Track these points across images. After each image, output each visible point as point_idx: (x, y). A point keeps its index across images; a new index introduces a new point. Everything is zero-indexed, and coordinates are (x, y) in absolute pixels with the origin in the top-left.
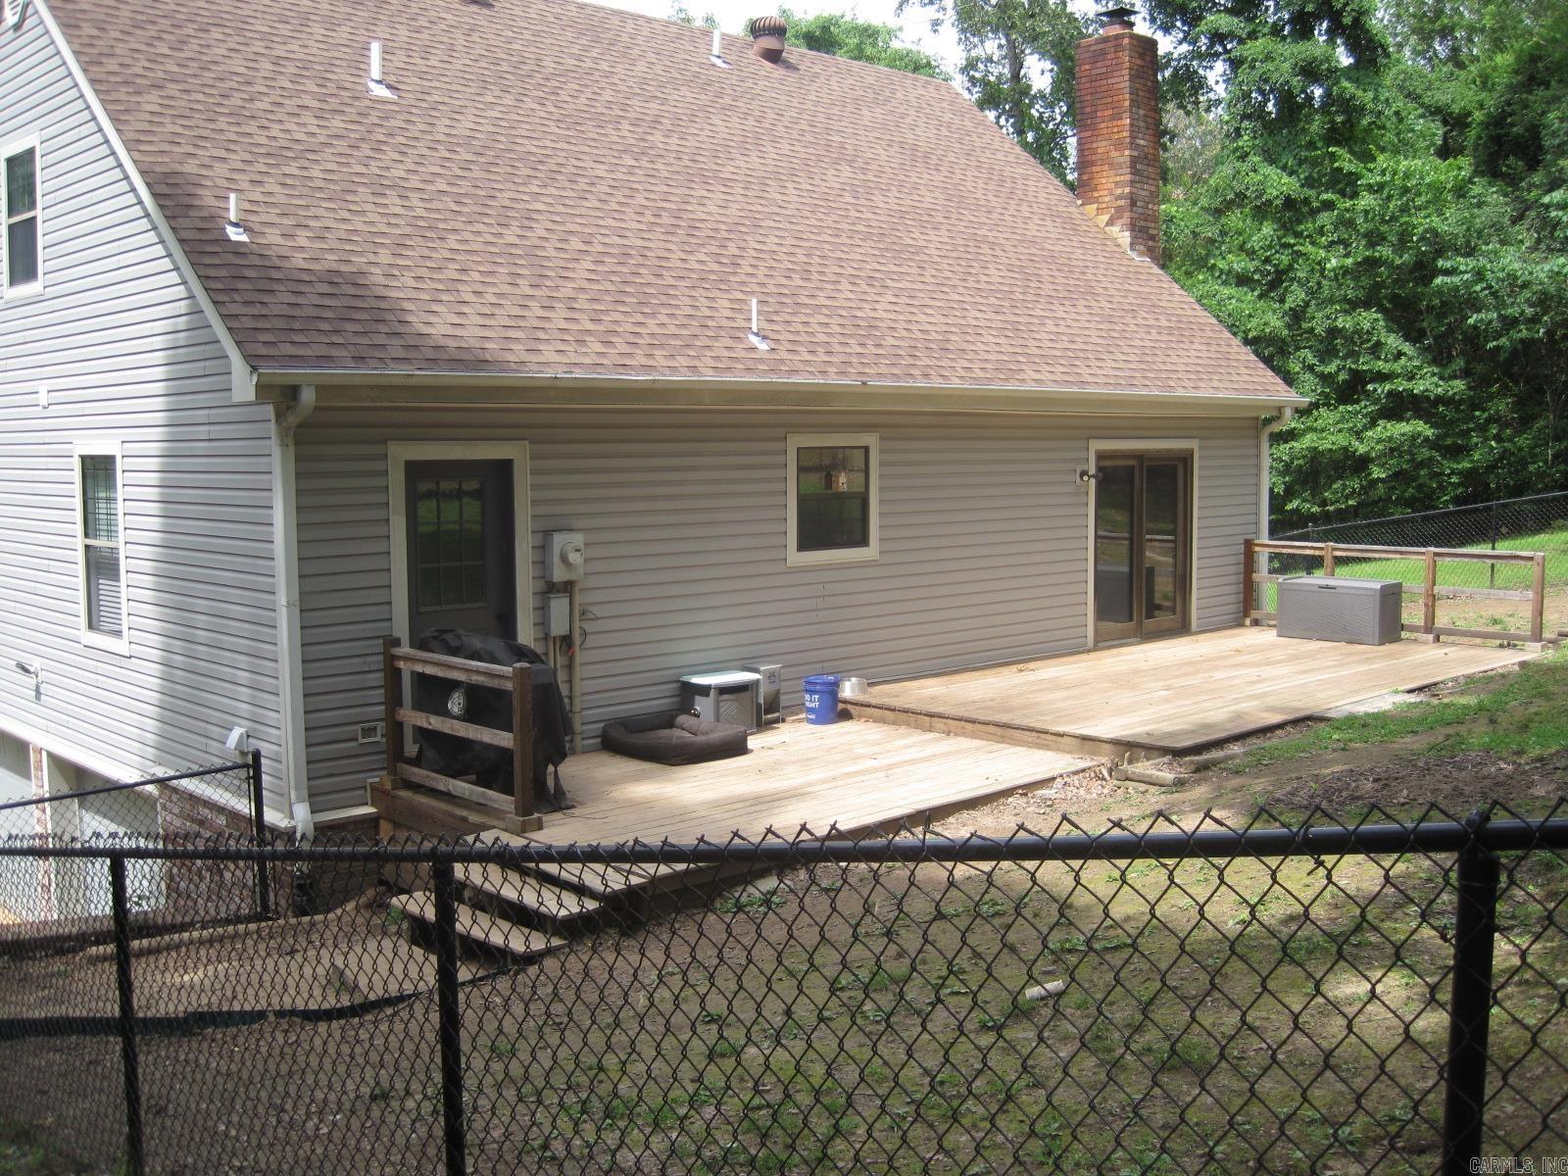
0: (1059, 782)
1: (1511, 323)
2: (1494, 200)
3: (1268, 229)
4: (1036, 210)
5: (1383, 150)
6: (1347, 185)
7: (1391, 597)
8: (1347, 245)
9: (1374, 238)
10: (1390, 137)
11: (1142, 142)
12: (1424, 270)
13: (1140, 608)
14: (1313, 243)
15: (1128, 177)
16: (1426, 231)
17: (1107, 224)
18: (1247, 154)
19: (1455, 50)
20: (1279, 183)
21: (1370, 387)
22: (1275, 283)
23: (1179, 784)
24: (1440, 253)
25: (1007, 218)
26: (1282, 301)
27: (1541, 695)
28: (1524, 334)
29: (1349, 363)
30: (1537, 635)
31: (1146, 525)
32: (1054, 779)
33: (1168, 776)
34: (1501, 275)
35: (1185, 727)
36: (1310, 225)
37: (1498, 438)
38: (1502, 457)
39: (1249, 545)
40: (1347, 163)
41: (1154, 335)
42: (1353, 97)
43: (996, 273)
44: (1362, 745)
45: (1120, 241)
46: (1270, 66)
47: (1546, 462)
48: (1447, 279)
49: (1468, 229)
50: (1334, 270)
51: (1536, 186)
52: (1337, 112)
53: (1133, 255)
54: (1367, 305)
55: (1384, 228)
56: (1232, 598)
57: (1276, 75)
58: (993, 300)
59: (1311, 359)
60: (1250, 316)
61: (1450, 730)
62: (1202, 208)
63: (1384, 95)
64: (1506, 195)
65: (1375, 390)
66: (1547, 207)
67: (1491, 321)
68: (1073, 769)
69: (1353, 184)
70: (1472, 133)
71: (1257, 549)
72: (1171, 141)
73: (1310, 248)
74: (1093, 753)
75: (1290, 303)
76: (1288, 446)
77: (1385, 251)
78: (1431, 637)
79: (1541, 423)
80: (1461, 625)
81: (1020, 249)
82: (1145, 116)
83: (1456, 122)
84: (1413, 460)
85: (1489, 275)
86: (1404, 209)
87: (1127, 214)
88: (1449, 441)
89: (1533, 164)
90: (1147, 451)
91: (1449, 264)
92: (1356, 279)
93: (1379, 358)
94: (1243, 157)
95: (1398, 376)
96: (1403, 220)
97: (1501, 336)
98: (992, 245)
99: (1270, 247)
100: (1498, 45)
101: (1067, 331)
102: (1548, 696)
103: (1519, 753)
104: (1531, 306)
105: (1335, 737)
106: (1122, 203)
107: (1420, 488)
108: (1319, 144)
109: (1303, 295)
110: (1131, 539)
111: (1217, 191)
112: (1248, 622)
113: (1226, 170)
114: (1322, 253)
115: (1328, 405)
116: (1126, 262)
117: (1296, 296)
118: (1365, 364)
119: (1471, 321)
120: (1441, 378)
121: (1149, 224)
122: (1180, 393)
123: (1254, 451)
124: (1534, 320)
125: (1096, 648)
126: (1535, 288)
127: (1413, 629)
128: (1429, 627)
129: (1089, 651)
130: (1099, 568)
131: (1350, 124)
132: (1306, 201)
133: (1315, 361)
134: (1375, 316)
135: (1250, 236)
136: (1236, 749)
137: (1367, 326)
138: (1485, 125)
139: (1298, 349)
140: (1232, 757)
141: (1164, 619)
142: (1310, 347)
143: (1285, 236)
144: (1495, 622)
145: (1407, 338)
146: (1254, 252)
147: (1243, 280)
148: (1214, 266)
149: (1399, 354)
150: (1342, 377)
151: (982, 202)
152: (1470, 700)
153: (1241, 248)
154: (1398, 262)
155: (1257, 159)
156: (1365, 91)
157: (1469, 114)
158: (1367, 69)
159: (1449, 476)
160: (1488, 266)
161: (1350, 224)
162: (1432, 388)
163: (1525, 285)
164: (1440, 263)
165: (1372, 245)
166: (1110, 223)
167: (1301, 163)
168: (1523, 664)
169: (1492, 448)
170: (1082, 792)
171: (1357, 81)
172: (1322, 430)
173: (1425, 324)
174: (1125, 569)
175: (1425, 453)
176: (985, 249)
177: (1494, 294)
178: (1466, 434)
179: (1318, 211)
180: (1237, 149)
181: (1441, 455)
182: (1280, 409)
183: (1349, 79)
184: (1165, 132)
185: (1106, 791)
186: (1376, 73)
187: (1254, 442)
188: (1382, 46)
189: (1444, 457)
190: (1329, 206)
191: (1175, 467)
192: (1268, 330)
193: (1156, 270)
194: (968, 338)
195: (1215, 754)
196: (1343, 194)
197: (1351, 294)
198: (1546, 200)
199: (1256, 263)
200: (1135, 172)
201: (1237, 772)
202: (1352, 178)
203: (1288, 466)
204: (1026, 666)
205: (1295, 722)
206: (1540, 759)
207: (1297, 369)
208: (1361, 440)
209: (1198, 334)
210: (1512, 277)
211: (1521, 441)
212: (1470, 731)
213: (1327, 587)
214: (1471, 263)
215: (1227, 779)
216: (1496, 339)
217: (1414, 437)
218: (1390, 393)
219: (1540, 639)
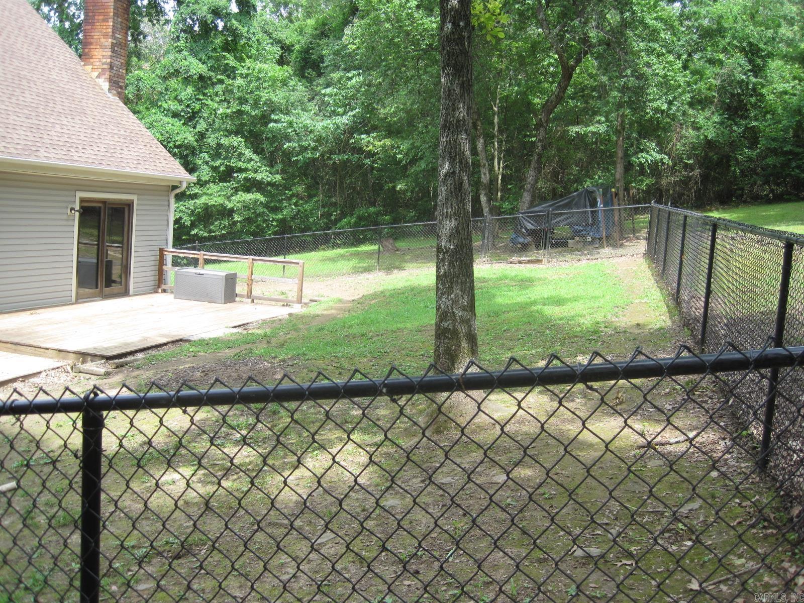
0: (43, 375)
1: (304, 149)
2: (300, 89)
3: (190, 90)
4: (57, 64)
5: (249, 57)
6: (230, 72)
7: (231, 280)
8: (229, 102)
9: (242, 101)
10: (253, 51)
11: (118, 36)
12: (265, 119)
13: (102, 281)
14: (212, 100)
15: (110, 54)
16: (267, 100)
17: (97, 77)
18: (182, 50)
19: (290, 14)
20: (197, 67)
21: (235, 175)
22: (191, 118)
23: (107, 374)
24: (273, 111)
25: (40, 67)
26: (194, 128)
27: (295, 330)
28: (310, 155)
29: (226, 162)
30: (300, 301)
31: (106, 238)
32: (40, 372)
33: (102, 370)
34: (300, 125)
35: (116, 344)
36: (211, 90)
37: (296, 204)
38: (297, 214)
39: (161, 251)
40: (231, 61)
41: (116, 139)
42: (237, 29)
43: (29, 96)
44: (205, 354)
45: (103, 87)
46: (197, 7)
47: (317, 217)
48: (275, 125)
49: (287, 102)
50: (221, 114)
51: (321, 85)
52: (228, 35)
53: (110, 95)
54: (236, 134)
55: (247, 96)
56: (152, 278)
57: (200, 12)
58: (26, 111)
59: (207, 158)
60: (178, 133)
61: (248, 347)
62: (157, 75)
63: (252, 30)
64: (306, 87)
65: (238, 176)
66: (325, 95)
67: (295, 147)
68: (52, 367)
69: (233, 72)
70: (294, 55)
71: (166, 253)
72: (144, 38)
73: (210, 102)
74: (64, 358)
75: (198, 129)
76: (193, 202)
77: (247, 108)
78: (249, 300)
79: (315, 199)
80: (267, 295)
81: (45, 85)
82: (122, 22)
83: (286, 48)
84: (255, 213)
85: (295, 125)
86: (258, 88)
87: (108, 73)
88: (272, 204)
89: (320, 75)
90: (109, 199)
91: (276, 117)
92: (232, 120)
93: (240, 161)
94: (180, 51)
95: (250, 170)
96: (256, 93)
97: (300, 155)
98: (29, 81)
99: (190, 99)
100: (309, 15)
101: (68, 132)
102: (297, 330)
103: (274, 358)
104: (314, 142)
105: (191, 350)
106: (105, 67)
107: (257, 226)
108: (219, 50)
109: (205, 126)
110: (98, 245)
111: (165, 67)
112: (160, 290)
113: (171, 57)
114: (216, 105)
115: (215, 182)
116: (105, 98)
117: (202, 126)
118: (234, 163)
119: (285, 146)
120: (271, 173)
121: (120, 80)
122: (127, 170)
123: (166, 203)
124: (315, 149)
125: (77, 302)
126: (316, 133)
127: (241, 296)
128: (249, 295)
129: (73, 304)
130: (79, 259)
131: (235, 41)
132: (210, 78)
133: (210, 159)
134: (240, 139)
135: (180, 93)
136: (140, 356)
137: (236, 144)
138: (300, 52)
139: (201, 152)
140: (136, 360)
141: (115, 288)
142: (207, 152)
143: (198, 94)
144: (283, 293)
145: (255, 152)
146: (182, 101)
147: (175, 115)
148: (161, 106)
149: (251, 160)
150: (222, 168)
151: (26, 57)
152: (261, 332)
153: (176, 98)
154: (253, 113)
155: (187, 53)
156: (243, 26)
157: (293, 46)
158: (245, 16)
159: (272, 221)
160: (295, 120)
161: (231, 92)
162: (265, 177)
163: (311, 132)
164: (273, 116)
165: (241, 104)
166: (98, 77)
167: (209, 58)
168: (290, 315)
169: (293, 209)
170: (56, 378)
171: (240, 21)
172: (211, 195)
173: (264, 146)
174: (95, 261)
175: (261, 209)
176: (24, 82)
177: (297, 134)
178: (280, 201)
179: (216, 84)
180: (177, 47)
181: (269, 211)
182: (181, 182)
183: (236, 19)
184: (141, 33)
185: (69, 379)
186: (250, 19)
187: (166, 198)
188: (253, 6)
189: (270, 212)
190: (221, 82)
191: (124, 208)
192: (186, 142)
193: (122, 105)
194: (9, 130)
195: (129, 359)
196: (229, 77)
197: (229, 127)
198: (323, 92)
199: (182, 107)
200: (113, 51)
201: (138, 368)
202: (234, 69)
203: (193, 211)
204: (35, 311)
205: (173, 342)
206: (283, 361)
207: (200, 163)
208: (229, 200)
209: (141, 140)
210: (305, 127)
211: (306, 207)
212: (256, 347)
213: (199, 274)
214: (287, 118)
215: (132, 371)
216: (297, 156)
217: (256, 201)
218: (245, 178)
219: (301, 303)
